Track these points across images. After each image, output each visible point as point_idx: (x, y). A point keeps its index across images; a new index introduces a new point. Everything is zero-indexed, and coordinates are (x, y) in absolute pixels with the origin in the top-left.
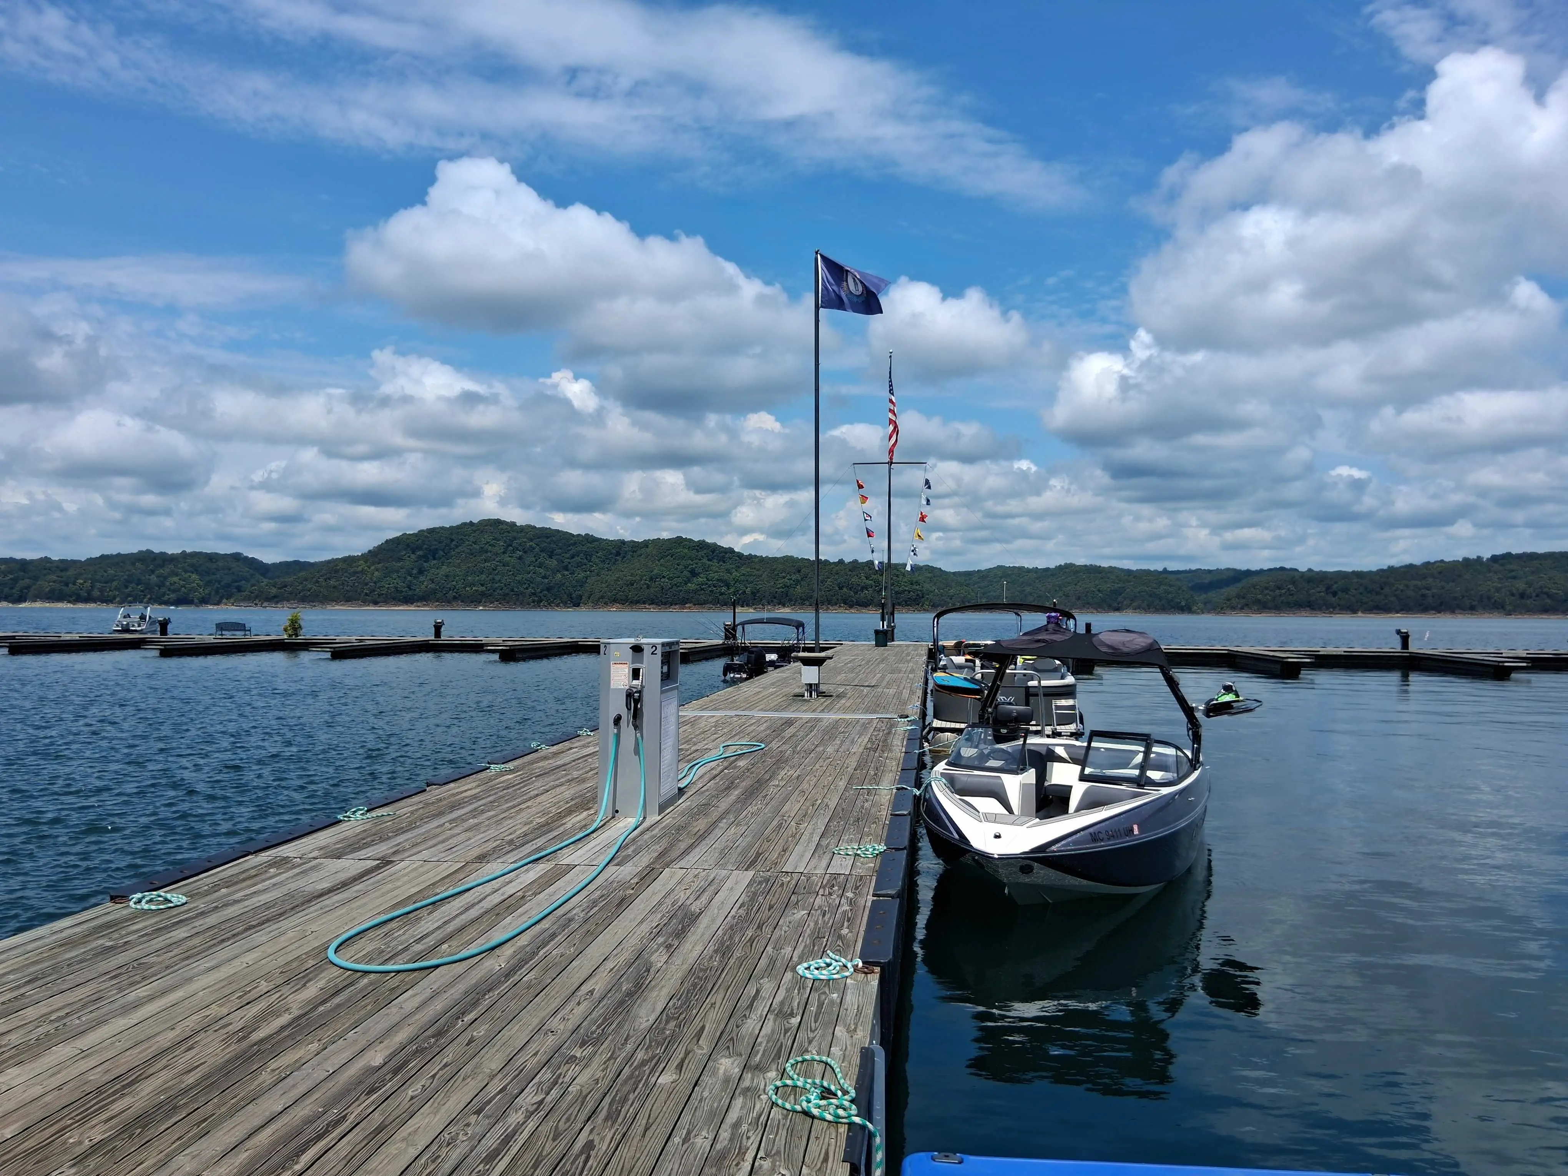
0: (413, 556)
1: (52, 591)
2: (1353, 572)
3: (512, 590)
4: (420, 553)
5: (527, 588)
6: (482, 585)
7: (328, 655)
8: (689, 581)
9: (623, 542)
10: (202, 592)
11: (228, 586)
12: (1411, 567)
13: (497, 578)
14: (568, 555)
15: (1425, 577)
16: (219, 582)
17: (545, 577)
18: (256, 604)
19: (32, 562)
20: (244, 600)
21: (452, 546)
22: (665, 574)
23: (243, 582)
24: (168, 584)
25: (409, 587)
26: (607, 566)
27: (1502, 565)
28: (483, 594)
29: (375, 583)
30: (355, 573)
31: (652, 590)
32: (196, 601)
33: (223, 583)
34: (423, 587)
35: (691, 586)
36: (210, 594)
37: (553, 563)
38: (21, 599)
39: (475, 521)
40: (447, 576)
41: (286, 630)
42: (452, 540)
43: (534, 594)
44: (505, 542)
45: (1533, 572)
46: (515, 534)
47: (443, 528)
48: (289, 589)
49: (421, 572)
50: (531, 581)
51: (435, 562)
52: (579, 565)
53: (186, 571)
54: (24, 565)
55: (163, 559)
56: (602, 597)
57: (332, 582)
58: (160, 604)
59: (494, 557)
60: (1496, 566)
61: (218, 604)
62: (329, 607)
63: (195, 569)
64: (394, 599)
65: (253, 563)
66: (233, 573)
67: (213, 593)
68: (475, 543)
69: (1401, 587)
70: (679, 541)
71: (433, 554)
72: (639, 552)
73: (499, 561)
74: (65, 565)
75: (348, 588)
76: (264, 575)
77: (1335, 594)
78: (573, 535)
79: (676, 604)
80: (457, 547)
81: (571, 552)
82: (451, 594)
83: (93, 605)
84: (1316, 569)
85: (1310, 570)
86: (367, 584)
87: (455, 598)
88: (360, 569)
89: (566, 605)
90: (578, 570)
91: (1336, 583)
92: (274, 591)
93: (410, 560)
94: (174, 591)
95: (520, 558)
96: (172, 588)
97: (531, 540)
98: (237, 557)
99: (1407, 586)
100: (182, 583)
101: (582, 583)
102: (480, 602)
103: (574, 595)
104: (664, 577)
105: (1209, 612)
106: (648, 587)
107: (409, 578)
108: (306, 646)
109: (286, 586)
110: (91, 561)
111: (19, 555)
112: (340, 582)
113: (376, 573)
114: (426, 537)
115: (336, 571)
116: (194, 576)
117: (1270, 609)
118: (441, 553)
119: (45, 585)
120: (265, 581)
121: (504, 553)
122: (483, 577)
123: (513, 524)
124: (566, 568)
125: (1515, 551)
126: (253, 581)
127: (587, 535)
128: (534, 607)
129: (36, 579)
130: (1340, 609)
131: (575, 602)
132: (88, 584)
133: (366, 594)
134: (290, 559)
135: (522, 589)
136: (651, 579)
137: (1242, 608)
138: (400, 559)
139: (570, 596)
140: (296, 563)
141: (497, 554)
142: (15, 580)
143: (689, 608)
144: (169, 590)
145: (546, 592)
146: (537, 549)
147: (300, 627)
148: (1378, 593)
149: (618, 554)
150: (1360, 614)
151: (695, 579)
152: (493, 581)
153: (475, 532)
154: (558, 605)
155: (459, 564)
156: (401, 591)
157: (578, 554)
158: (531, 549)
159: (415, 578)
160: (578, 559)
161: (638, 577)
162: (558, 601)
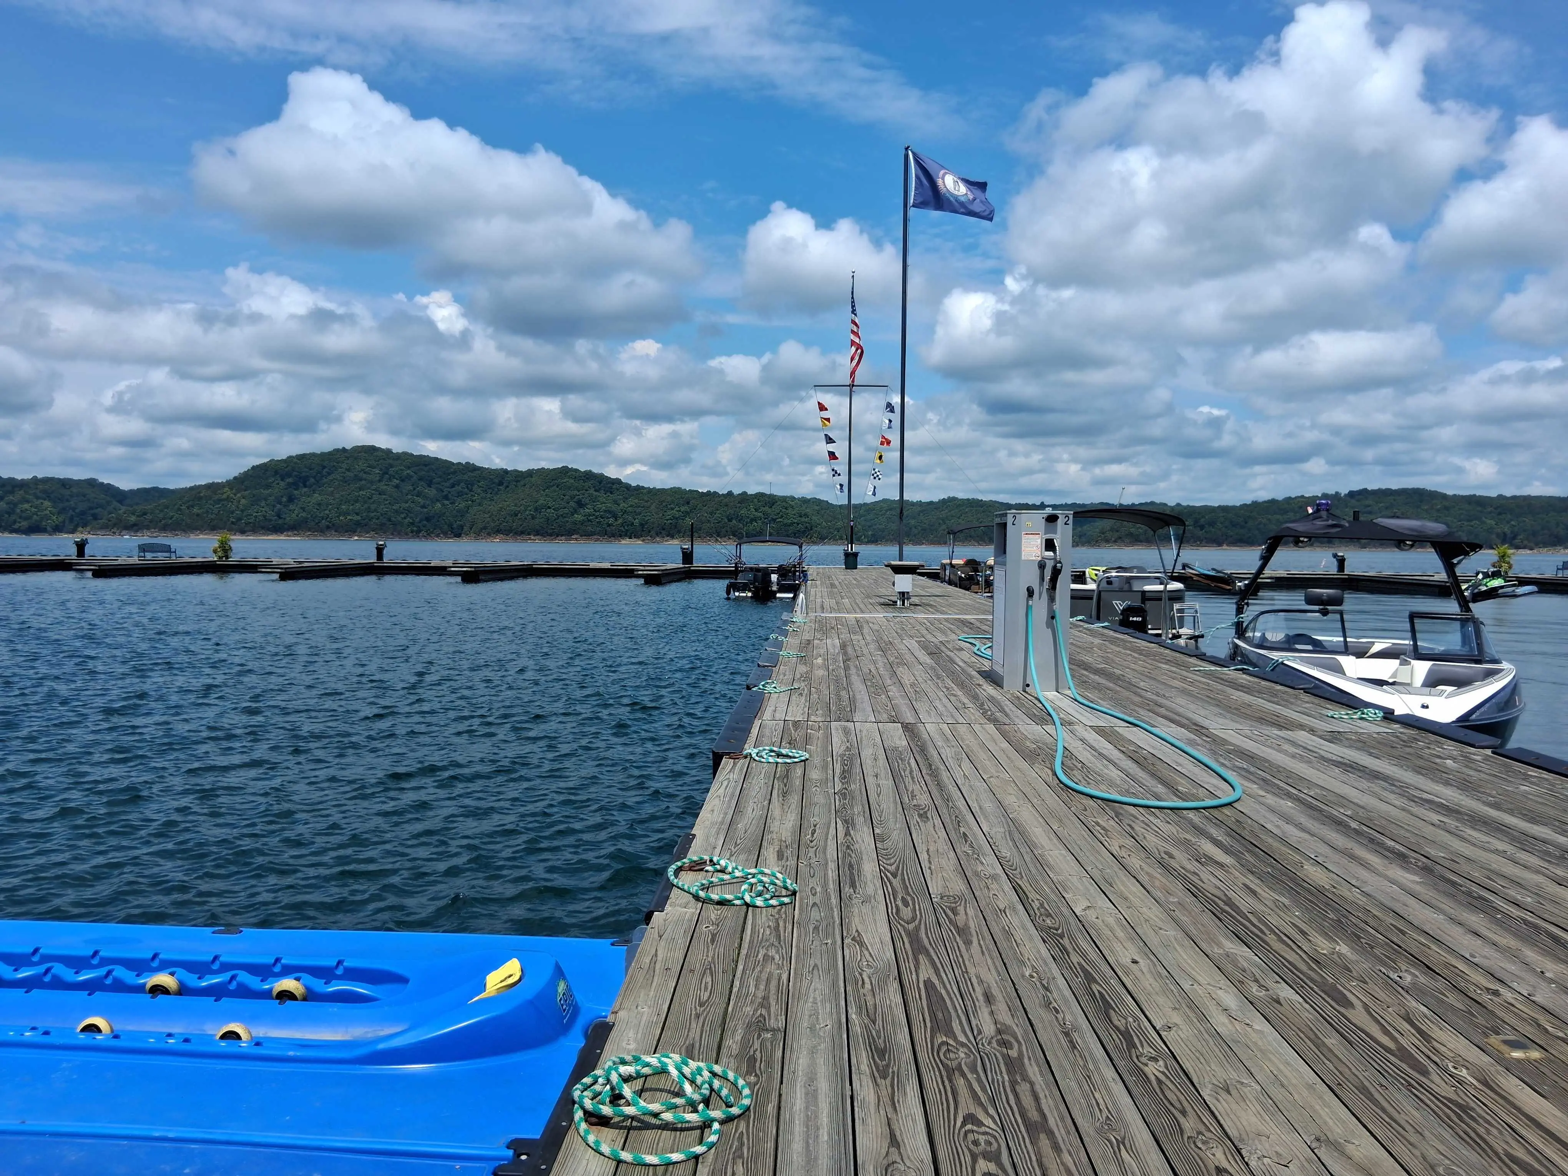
0: (282, 484)
2: (1219, 507)
3: (390, 520)
4: (290, 480)
5: (405, 518)
6: (357, 514)
8: (575, 511)
9: (506, 472)
10: (56, 519)
11: (83, 513)
12: (1273, 502)
13: (373, 507)
14: (447, 484)
15: (1285, 512)
16: (74, 509)
17: (423, 507)
18: (114, 533)
20: (101, 528)
21: (324, 473)
22: (550, 504)
23: (99, 509)
24: (18, 511)
25: (279, 516)
26: (489, 495)
27: (1358, 501)
28: (358, 524)
29: (242, 511)
30: (220, 500)
31: (537, 521)
32: (49, 528)
33: (77, 511)
34: (294, 515)
35: (578, 517)
36: (64, 522)
37: (432, 492)
39: (348, 447)
40: (319, 504)
42: (324, 467)
43: (412, 524)
44: (381, 470)
45: (1387, 508)
46: (391, 461)
47: (313, 455)
48: (149, 517)
49: (291, 500)
50: (409, 511)
51: (305, 490)
52: (460, 494)
53: (38, 498)
55: (13, 485)
56: (485, 528)
57: (196, 510)
58: (11, 532)
59: (369, 485)
60: (1353, 502)
62: (192, 536)
63: (47, 495)
64: (263, 528)
65: (109, 489)
66: (89, 500)
67: (67, 522)
68: (348, 470)
69: (1264, 521)
70: (565, 471)
71: (303, 481)
72: (522, 483)
73: (375, 490)
75: (213, 516)
76: (120, 502)
77: (1202, 527)
78: (453, 464)
79: (562, 535)
80: (329, 474)
81: (451, 481)
82: (324, 523)
84: (1184, 504)
85: (1178, 505)
86: (232, 512)
87: (328, 527)
88: (225, 496)
89: (446, 535)
90: (459, 500)
91: (1203, 517)
92: (133, 519)
93: (279, 487)
94: (26, 519)
95: (397, 487)
96: (24, 515)
97: (409, 468)
98: (92, 483)
99: (1269, 520)
100: (33, 509)
101: (462, 513)
102: (355, 532)
103: (455, 526)
104: (549, 508)
105: (1083, 545)
106: (533, 518)
107: (278, 506)
109: (145, 514)
112: (204, 510)
113: (243, 501)
114: (296, 463)
115: (200, 498)
116: (47, 503)
117: (1141, 541)
118: (312, 480)
120: (123, 509)
121: (380, 481)
122: (358, 505)
123: (389, 451)
124: (446, 498)
125: (1370, 487)
126: (109, 508)
127: (468, 463)
128: (413, 537)
130: (1207, 542)
131: (457, 533)
133: (233, 523)
134: (148, 486)
135: (399, 519)
136: (536, 509)
137: (1115, 541)
138: (268, 486)
139: (450, 526)
140: (155, 489)
141: (372, 482)
143: (576, 539)
144: (20, 517)
145: (425, 522)
146: (415, 477)
148: (1242, 527)
149: (501, 483)
150: (1225, 547)
151: (582, 511)
152: (369, 510)
153: (348, 458)
154: (438, 536)
155: (332, 492)
156: (271, 520)
157: (458, 483)
158: (409, 477)
159: (285, 506)
160: (458, 488)
161: (522, 508)
162: (438, 531)
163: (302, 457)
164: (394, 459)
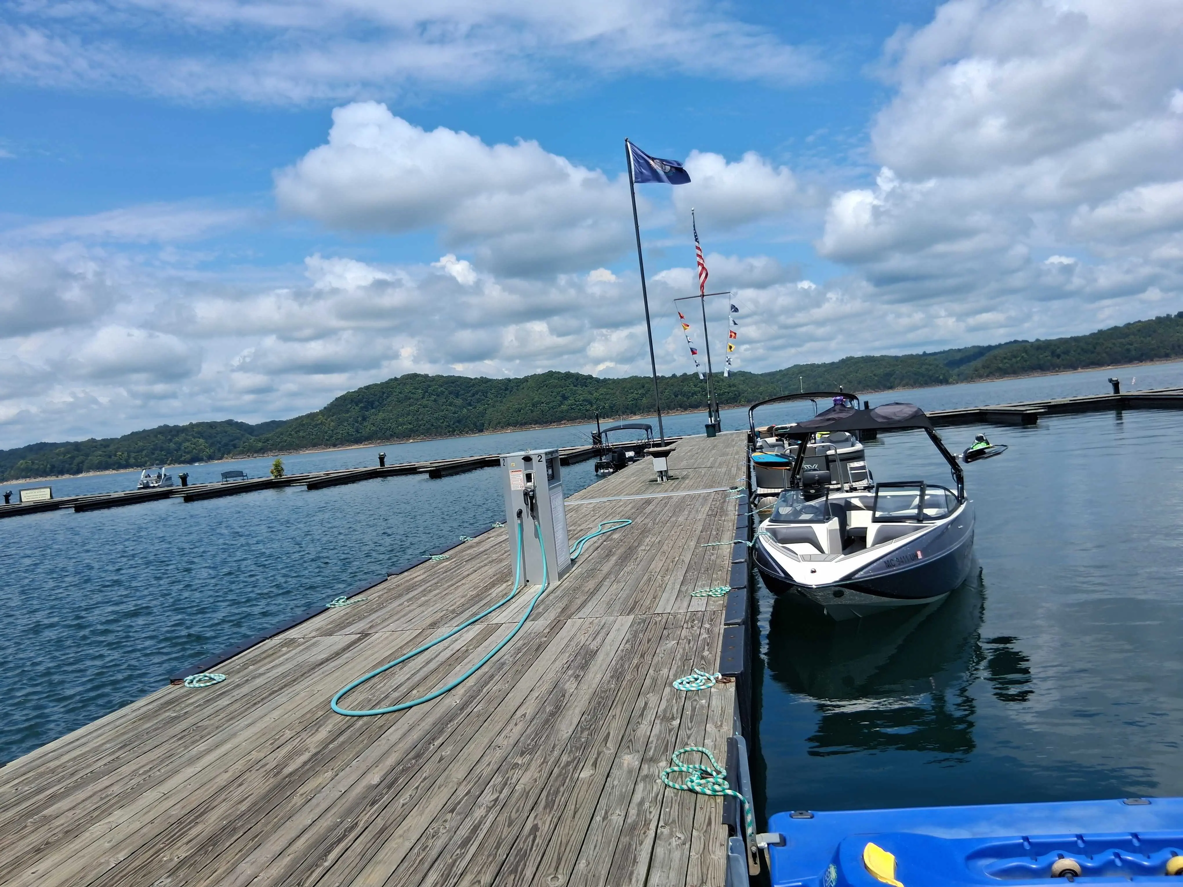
0: (357, 408)
1: (100, 463)
2: (1071, 338)
3: (433, 425)
4: (361, 405)
5: (443, 423)
6: (410, 424)
7: (305, 488)
8: (562, 403)
9: (509, 380)
10: (208, 451)
11: (226, 445)
12: (1116, 328)
13: (420, 417)
14: (469, 394)
15: (1127, 335)
16: (220, 443)
17: (454, 413)
18: (249, 456)
19: (82, 443)
20: (239, 454)
21: (384, 397)
22: (543, 400)
23: (237, 441)
24: (183, 448)
25: (357, 431)
26: (499, 399)
28: (411, 430)
29: (332, 431)
30: (317, 425)
31: (535, 413)
32: (205, 458)
33: (222, 443)
34: (367, 430)
35: (564, 407)
36: (214, 452)
37: (459, 402)
38: (79, 471)
39: (399, 376)
40: (383, 420)
41: (272, 473)
42: (384, 393)
43: (449, 426)
44: (422, 390)
46: (428, 383)
47: (376, 385)
48: (271, 442)
49: (364, 419)
50: (445, 417)
51: (373, 410)
52: (479, 401)
53: (194, 438)
54: (77, 446)
55: (177, 431)
56: (499, 423)
57: (301, 434)
58: (180, 463)
59: (416, 402)
61: (221, 459)
62: (301, 452)
63: (201, 435)
64: (348, 441)
65: (241, 426)
66: (229, 435)
67: (216, 451)
68: (400, 393)
69: (1110, 345)
70: (550, 374)
71: (370, 405)
72: (521, 387)
73: (421, 405)
74: (106, 443)
75: (314, 437)
76: (251, 433)
77: (1058, 356)
78: (471, 379)
79: (554, 422)
80: (388, 397)
81: (472, 392)
82: (388, 433)
83: (131, 470)
84: (1043, 339)
85: (1038, 340)
86: (326, 433)
87: (391, 435)
88: (319, 421)
89: (473, 431)
90: (479, 405)
91: (1059, 348)
92: (260, 445)
93: (355, 410)
94: (188, 453)
95: (435, 401)
96: (186, 450)
97: (441, 386)
98: (230, 423)
99: (1114, 344)
100: (193, 446)
101: (483, 414)
102: (410, 437)
103: (478, 424)
104: (543, 403)
105: (962, 382)
106: (532, 412)
107: (356, 424)
108: (288, 483)
109: (268, 440)
110: (125, 438)
111: (72, 439)
112: (307, 433)
113: (332, 423)
114: (364, 393)
115: (303, 425)
116: (201, 441)
117: (1009, 374)
118: (377, 403)
119: (95, 459)
120: (253, 438)
121: (423, 398)
122: (410, 417)
123: (427, 376)
124: (470, 404)
126: (244, 439)
127: (482, 377)
129: (87, 455)
130: (1064, 368)
131: (480, 429)
132: (126, 454)
133: (327, 440)
134: (268, 420)
135: (439, 424)
136: (533, 405)
137: (988, 376)
138: (347, 411)
139: (475, 424)
140: (273, 422)
141: (417, 400)
142: (73, 458)
143: (564, 424)
144: (185, 452)
145: (457, 424)
146: (446, 392)
147: (282, 469)
148: (1092, 352)
149: (506, 389)
150: (1080, 370)
151: (566, 402)
152: (417, 420)
153: (399, 385)
154: (467, 433)
155: (391, 410)
156: (353, 435)
157: (477, 393)
158: (442, 393)
159: (360, 424)
160: (477, 396)
161: (523, 405)
162: (467, 429)
163: (367, 388)
164: (431, 381)
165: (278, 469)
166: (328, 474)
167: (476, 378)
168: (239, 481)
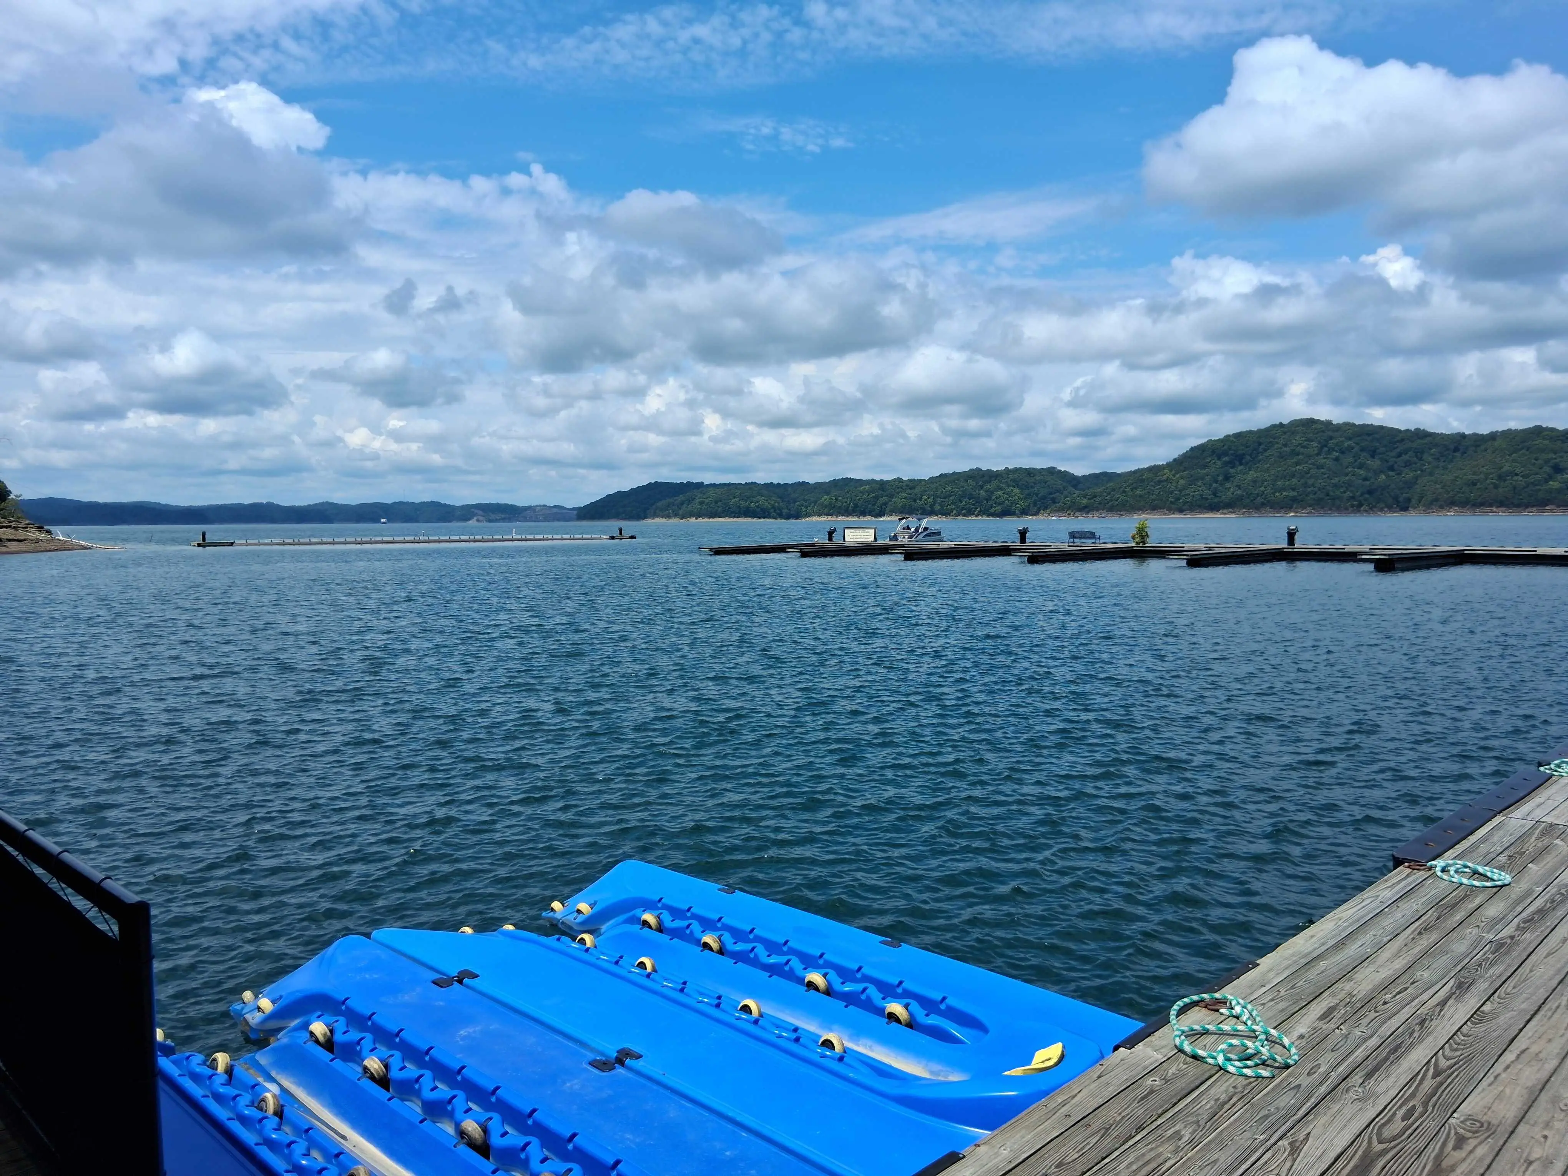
0: (1219, 463)
1: (904, 506)
3: (1328, 495)
4: (1226, 459)
6: (1293, 490)
7: (1184, 563)
8: (1550, 478)
9: (1463, 436)
10: (1023, 504)
11: (1044, 498)
13: (1310, 482)
14: (1393, 454)
16: (1037, 495)
17: (1365, 479)
19: (888, 482)
20: (1058, 511)
21: (1260, 450)
22: (1517, 471)
23: (1058, 494)
24: (994, 497)
25: (1215, 494)
26: (1441, 463)
28: (1294, 500)
29: (1180, 491)
30: (1160, 482)
31: (1500, 490)
33: (1040, 496)
34: (1229, 493)
35: (1554, 484)
36: (1029, 506)
37: (1375, 463)
38: (881, 514)
39: (1286, 422)
40: (1255, 482)
41: (1133, 538)
42: (1260, 444)
43: (1353, 498)
44: (1319, 442)
46: (1330, 433)
47: (1250, 432)
48: (1098, 499)
49: (1227, 478)
50: (1349, 484)
51: (1242, 467)
52: (1408, 464)
53: (1009, 486)
54: (882, 484)
55: (990, 476)
56: (1436, 500)
57: (1138, 492)
59: (1307, 459)
61: (1036, 514)
63: (1016, 483)
64: (1200, 506)
65: (1065, 476)
66: (1049, 486)
67: (1032, 505)
68: (1285, 445)
70: (1538, 431)
71: (1239, 459)
72: (1483, 447)
73: (1313, 464)
74: (913, 484)
75: (1154, 497)
76: (1075, 487)
79: (1533, 506)
80: (1265, 450)
81: (1398, 450)
82: (1259, 500)
83: (935, 518)
86: (1172, 493)
87: (1263, 505)
88: (1165, 477)
89: (1390, 508)
90: (1406, 470)
92: (1085, 501)
93: (1216, 466)
94: (999, 504)
95: (1337, 459)
96: (998, 501)
97: (1350, 439)
98: (1052, 471)
100: (1006, 496)
101: (1410, 485)
103: (1401, 499)
104: (1517, 475)
107: (1215, 485)
108: (1160, 554)
109: (1095, 497)
110: (932, 480)
111: (878, 477)
112: (1146, 491)
113: (1182, 482)
115: (1142, 481)
116: (1016, 490)
118: (1248, 458)
119: (899, 501)
120: (1077, 492)
122: (1294, 481)
123: (1329, 423)
124: (1391, 468)
126: (1065, 493)
127: (1417, 430)
128: (1353, 512)
129: (891, 496)
131: (1404, 507)
132: (931, 500)
133: (1171, 503)
134: (1098, 471)
135: (1339, 493)
136: (1501, 477)
138: (1205, 467)
139: (1396, 499)
140: (1105, 474)
141: (1309, 456)
142: (876, 498)
143: (1551, 511)
145: (1367, 496)
146: (1357, 448)
147: (1147, 535)
151: (1559, 477)
152: (1305, 485)
153: (1285, 433)
154: (1381, 510)
155: (1268, 469)
156: (1207, 499)
157: (1406, 452)
158: (1350, 448)
159: (1221, 485)
160: (1405, 457)
161: (1482, 476)
162: (1382, 505)
163: (1238, 435)
164: (1334, 431)
165: (1142, 534)
166: (1211, 548)
167: (1408, 430)
168: (1088, 544)
